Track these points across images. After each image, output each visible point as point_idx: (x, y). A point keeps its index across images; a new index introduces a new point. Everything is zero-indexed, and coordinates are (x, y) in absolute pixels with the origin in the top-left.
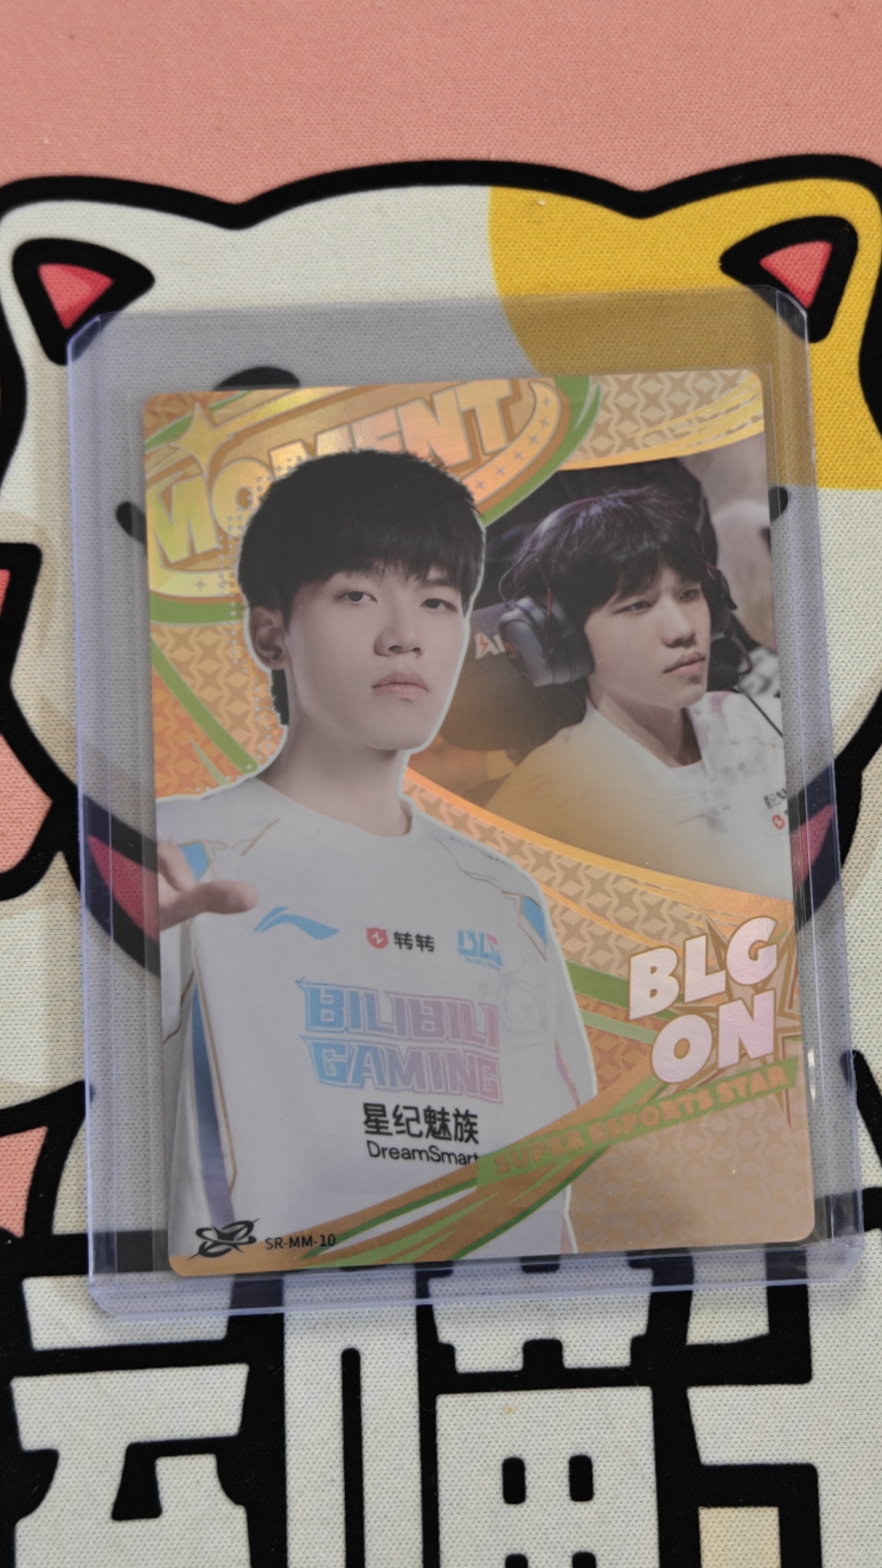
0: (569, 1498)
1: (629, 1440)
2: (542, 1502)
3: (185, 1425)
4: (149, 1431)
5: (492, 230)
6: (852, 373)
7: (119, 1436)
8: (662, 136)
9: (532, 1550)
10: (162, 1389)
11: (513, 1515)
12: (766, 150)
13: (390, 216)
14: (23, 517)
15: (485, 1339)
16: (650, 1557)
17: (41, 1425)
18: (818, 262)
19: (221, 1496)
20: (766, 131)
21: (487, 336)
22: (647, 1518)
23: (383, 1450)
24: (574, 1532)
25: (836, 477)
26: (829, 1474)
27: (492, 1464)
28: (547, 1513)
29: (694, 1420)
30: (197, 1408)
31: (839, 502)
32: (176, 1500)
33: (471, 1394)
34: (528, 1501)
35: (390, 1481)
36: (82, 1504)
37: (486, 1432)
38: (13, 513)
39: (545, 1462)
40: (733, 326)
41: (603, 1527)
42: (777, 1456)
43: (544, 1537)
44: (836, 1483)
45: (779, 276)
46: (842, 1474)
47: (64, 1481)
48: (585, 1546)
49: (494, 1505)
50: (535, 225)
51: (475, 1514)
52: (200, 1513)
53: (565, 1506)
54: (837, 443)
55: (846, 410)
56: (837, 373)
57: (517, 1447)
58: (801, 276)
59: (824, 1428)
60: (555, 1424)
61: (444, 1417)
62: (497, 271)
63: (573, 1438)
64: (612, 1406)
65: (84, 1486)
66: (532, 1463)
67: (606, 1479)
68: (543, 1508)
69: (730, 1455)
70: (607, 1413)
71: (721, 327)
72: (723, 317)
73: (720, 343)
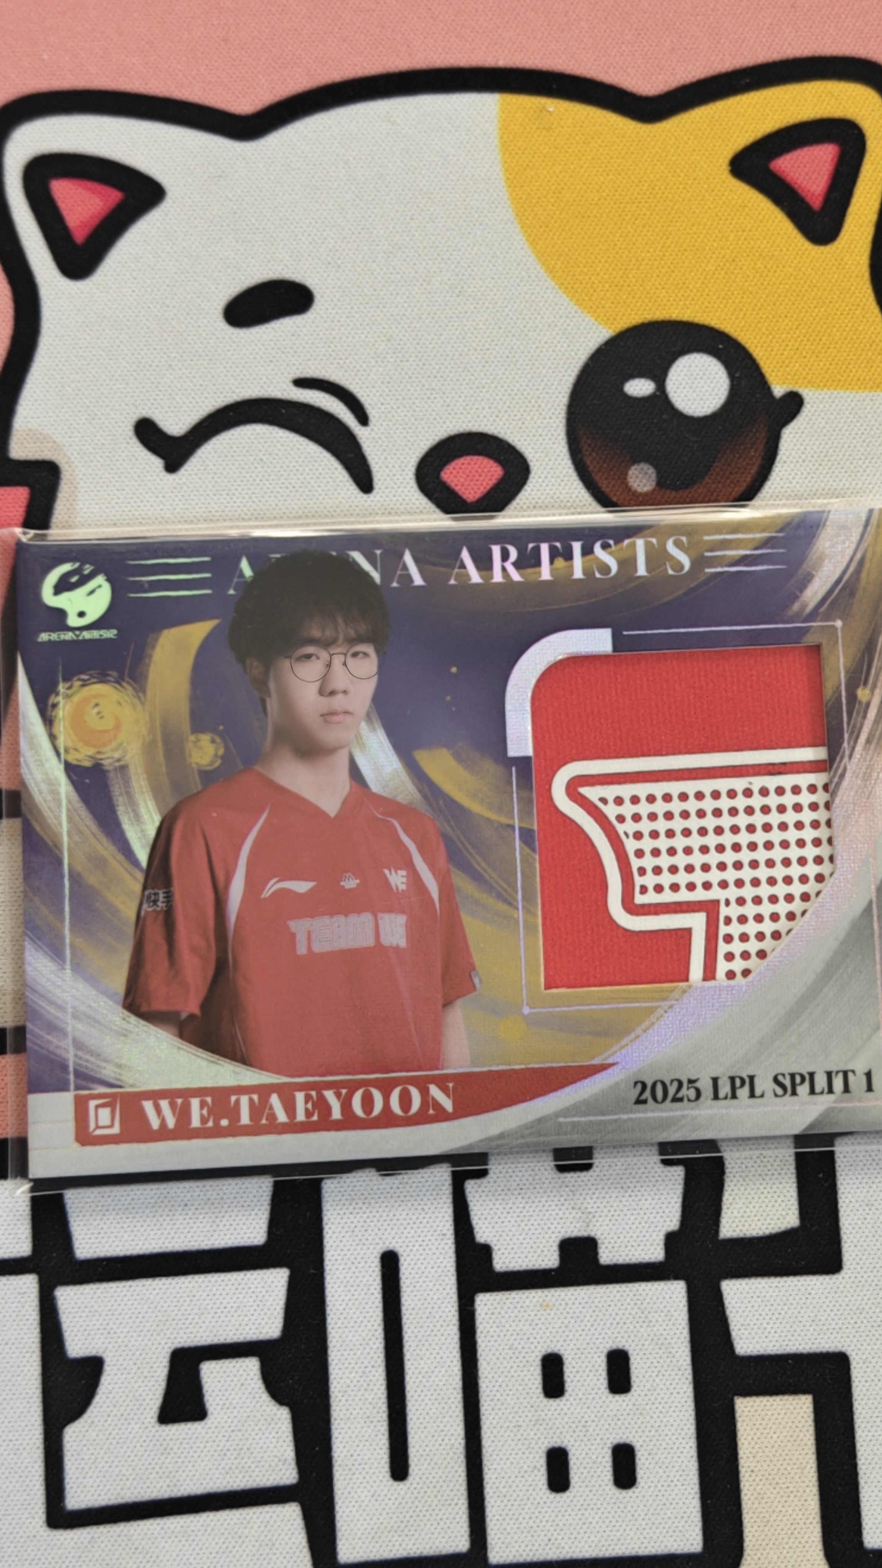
0: (607, 1391)
1: (665, 1333)
2: (580, 1396)
3: (228, 1329)
4: (193, 1335)
5: (501, 138)
6: (863, 276)
7: (163, 1342)
8: (668, 40)
9: (572, 1442)
10: (205, 1294)
11: (553, 1409)
12: (773, 53)
13: (399, 125)
14: (41, 434)
15: (521, 1238)
16: (688, 1447)
17: (86, 1333)
18: (826, 164)
19: (265, 1397)
20: (772, 33)
21: (500, 244)
22: (684, 1409)
23: (424, 1349)
24: (613, 1423)
25: (849, 379)
26: (861, 1362)
27: (531, 1360)
28: (586, 1406)
29: (728, 1312)
30: (239, 1312)
31: (853, 404)
32: (221, 1403)
33: (508, 1293)
34: (567, 1395)
35: (431, 1380)
36: (129, 1408)
37: (525, 1328)
38: (30, 430)
39: (583, 1356)
40: (744, 231)
41: (642, 1419)
42: (810, 1345)
43: (584, 1430)
44: (869, 1370)
45: (788, 179)
46: (874, 1361)
47: (110, 1387)
48: (624, 1437)
49: (534, 1399)
50: (544, 132)
51: (516, 1409)
52: (245, 1415)
53: (604, 1398)
54: (850, 346)
55: (858, 312)
56: (848, 275)
57: (555, 1343)
58: (810, 178)
59: (855, 1317)
60: (592, 1320)
61: (483, 1316)
62: (508, 178)
63: (609, 1332)
64: (648, 1300)
65: (130, 1392)
66: (570, 1358)
67: (643, 1371)
68: (583, 1401)
69: (764, 1345)
70: (642, 1307)
71: (732, 231)
72: (734, 222)
73: (731, 247)
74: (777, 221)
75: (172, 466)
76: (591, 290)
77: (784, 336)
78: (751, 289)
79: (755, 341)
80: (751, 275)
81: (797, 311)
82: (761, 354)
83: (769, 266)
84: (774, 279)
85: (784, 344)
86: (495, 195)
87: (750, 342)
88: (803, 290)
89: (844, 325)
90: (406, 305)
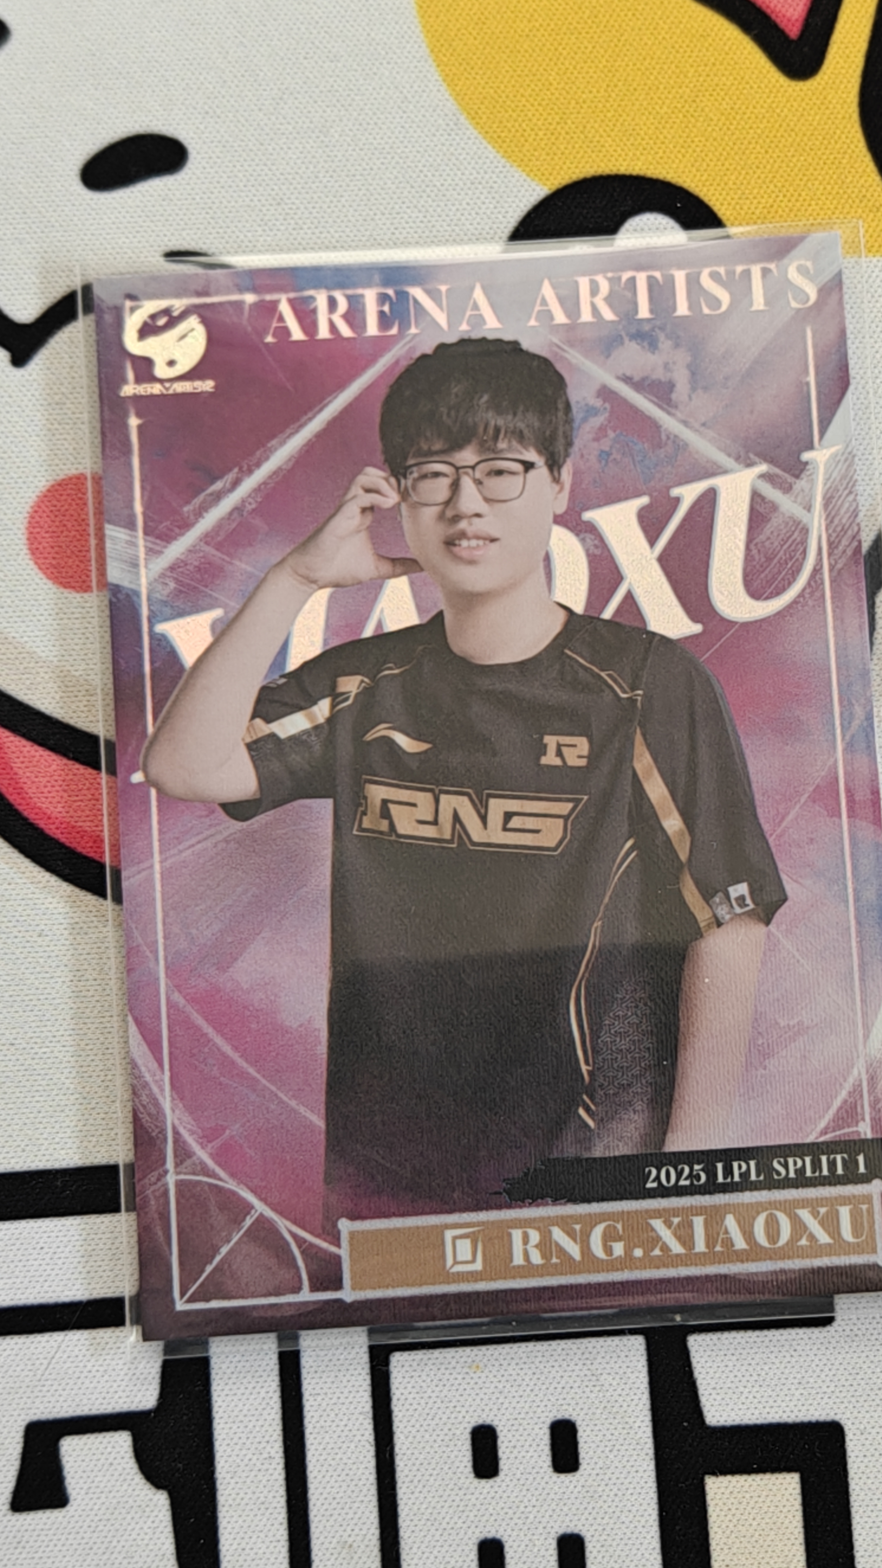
0: (551, 1469)
1: (620, 1399)
2: (518, 1476)
3: (94, 1397)
4: (51, 1405)
6: (850, 117)
7: (16, 1414)
10: (66, 1355)
11: (485, 1491)
19: (139, 1479)
22: (644, 1491)
23: (329, 1420)
24: (558, 1509)
26: (858, 1433)
27: (458, 1432)
28: (525, 1488)
29: (696, 1374)
30: (106, 1377)
32: (86, 1487)
33: (431, 1351)
34: (502, 1474)
35: (338, 1457)
37: (450, 1395)
39: (521, 1428)
40: (706, 65)
41: (592, 1504)
42: (796, 1413)
43: (523, 1516)
44: (868, 1442)
46: (874, 1431)
48: (572, 1525)
49: (461, 1481)
51: (440, 1492)
52: (115, 1501)
53: (546, 1478)
55: (844, 161)
56: (832, 117)
57: (487, 1412)
59: (850, 1378)
60: (532, 1383)
61: (399, 1379)
62: (421, 7)
63: (553, 1399)
64: (599, 1360)
66: (505, 1431)
67: (593, 1445)
68: (522, 1482)
69: (741, 1413)
70: (593, 1368)
71: (692, 66)
72: (694, 55)
73: (692, 85)
74: (746, 52)
75: (19, 359)
76: (522, 139)
77: (755, 191)
78: (714, 134)
79: (721, 198)
80: (715, 119)
81: (771, 161)
82: (728, 213)
83: (736, 107)
84: (743, 123)
85: (755, 201)
86: (405, 27)
87: (714, 198)
88: (779, 135)
89: (827, 177)
90: (299, 161)
